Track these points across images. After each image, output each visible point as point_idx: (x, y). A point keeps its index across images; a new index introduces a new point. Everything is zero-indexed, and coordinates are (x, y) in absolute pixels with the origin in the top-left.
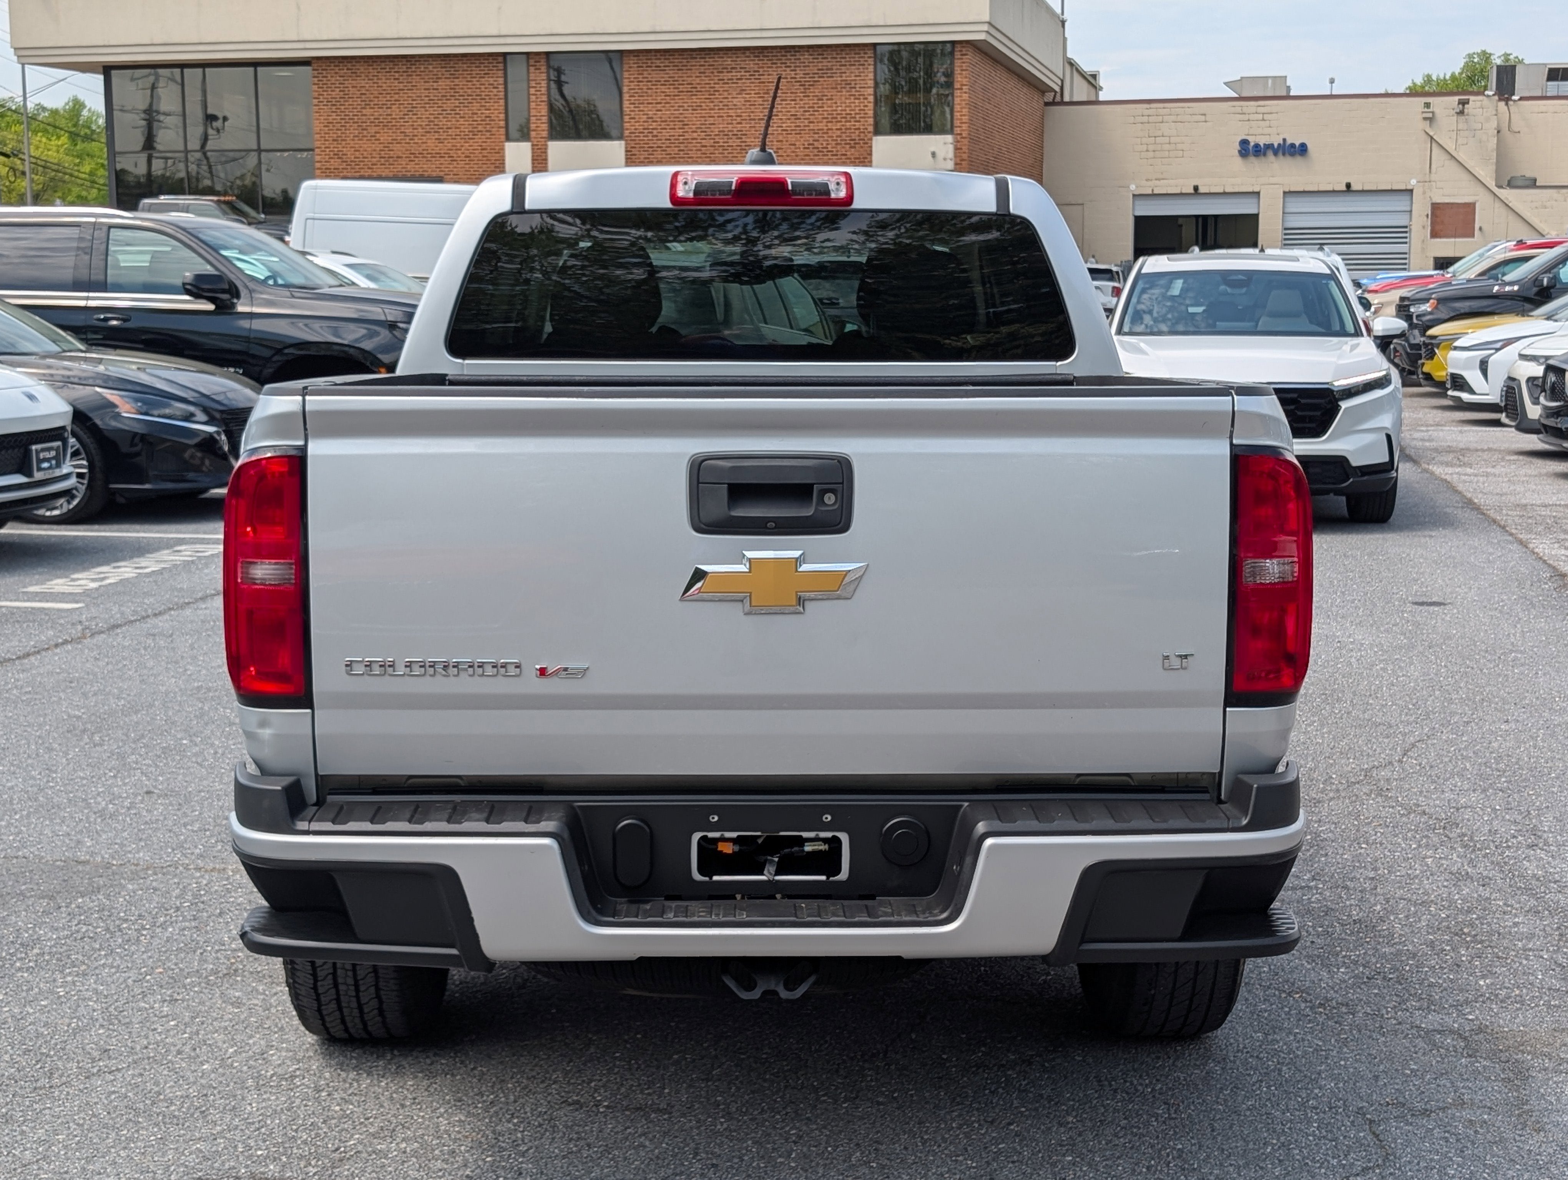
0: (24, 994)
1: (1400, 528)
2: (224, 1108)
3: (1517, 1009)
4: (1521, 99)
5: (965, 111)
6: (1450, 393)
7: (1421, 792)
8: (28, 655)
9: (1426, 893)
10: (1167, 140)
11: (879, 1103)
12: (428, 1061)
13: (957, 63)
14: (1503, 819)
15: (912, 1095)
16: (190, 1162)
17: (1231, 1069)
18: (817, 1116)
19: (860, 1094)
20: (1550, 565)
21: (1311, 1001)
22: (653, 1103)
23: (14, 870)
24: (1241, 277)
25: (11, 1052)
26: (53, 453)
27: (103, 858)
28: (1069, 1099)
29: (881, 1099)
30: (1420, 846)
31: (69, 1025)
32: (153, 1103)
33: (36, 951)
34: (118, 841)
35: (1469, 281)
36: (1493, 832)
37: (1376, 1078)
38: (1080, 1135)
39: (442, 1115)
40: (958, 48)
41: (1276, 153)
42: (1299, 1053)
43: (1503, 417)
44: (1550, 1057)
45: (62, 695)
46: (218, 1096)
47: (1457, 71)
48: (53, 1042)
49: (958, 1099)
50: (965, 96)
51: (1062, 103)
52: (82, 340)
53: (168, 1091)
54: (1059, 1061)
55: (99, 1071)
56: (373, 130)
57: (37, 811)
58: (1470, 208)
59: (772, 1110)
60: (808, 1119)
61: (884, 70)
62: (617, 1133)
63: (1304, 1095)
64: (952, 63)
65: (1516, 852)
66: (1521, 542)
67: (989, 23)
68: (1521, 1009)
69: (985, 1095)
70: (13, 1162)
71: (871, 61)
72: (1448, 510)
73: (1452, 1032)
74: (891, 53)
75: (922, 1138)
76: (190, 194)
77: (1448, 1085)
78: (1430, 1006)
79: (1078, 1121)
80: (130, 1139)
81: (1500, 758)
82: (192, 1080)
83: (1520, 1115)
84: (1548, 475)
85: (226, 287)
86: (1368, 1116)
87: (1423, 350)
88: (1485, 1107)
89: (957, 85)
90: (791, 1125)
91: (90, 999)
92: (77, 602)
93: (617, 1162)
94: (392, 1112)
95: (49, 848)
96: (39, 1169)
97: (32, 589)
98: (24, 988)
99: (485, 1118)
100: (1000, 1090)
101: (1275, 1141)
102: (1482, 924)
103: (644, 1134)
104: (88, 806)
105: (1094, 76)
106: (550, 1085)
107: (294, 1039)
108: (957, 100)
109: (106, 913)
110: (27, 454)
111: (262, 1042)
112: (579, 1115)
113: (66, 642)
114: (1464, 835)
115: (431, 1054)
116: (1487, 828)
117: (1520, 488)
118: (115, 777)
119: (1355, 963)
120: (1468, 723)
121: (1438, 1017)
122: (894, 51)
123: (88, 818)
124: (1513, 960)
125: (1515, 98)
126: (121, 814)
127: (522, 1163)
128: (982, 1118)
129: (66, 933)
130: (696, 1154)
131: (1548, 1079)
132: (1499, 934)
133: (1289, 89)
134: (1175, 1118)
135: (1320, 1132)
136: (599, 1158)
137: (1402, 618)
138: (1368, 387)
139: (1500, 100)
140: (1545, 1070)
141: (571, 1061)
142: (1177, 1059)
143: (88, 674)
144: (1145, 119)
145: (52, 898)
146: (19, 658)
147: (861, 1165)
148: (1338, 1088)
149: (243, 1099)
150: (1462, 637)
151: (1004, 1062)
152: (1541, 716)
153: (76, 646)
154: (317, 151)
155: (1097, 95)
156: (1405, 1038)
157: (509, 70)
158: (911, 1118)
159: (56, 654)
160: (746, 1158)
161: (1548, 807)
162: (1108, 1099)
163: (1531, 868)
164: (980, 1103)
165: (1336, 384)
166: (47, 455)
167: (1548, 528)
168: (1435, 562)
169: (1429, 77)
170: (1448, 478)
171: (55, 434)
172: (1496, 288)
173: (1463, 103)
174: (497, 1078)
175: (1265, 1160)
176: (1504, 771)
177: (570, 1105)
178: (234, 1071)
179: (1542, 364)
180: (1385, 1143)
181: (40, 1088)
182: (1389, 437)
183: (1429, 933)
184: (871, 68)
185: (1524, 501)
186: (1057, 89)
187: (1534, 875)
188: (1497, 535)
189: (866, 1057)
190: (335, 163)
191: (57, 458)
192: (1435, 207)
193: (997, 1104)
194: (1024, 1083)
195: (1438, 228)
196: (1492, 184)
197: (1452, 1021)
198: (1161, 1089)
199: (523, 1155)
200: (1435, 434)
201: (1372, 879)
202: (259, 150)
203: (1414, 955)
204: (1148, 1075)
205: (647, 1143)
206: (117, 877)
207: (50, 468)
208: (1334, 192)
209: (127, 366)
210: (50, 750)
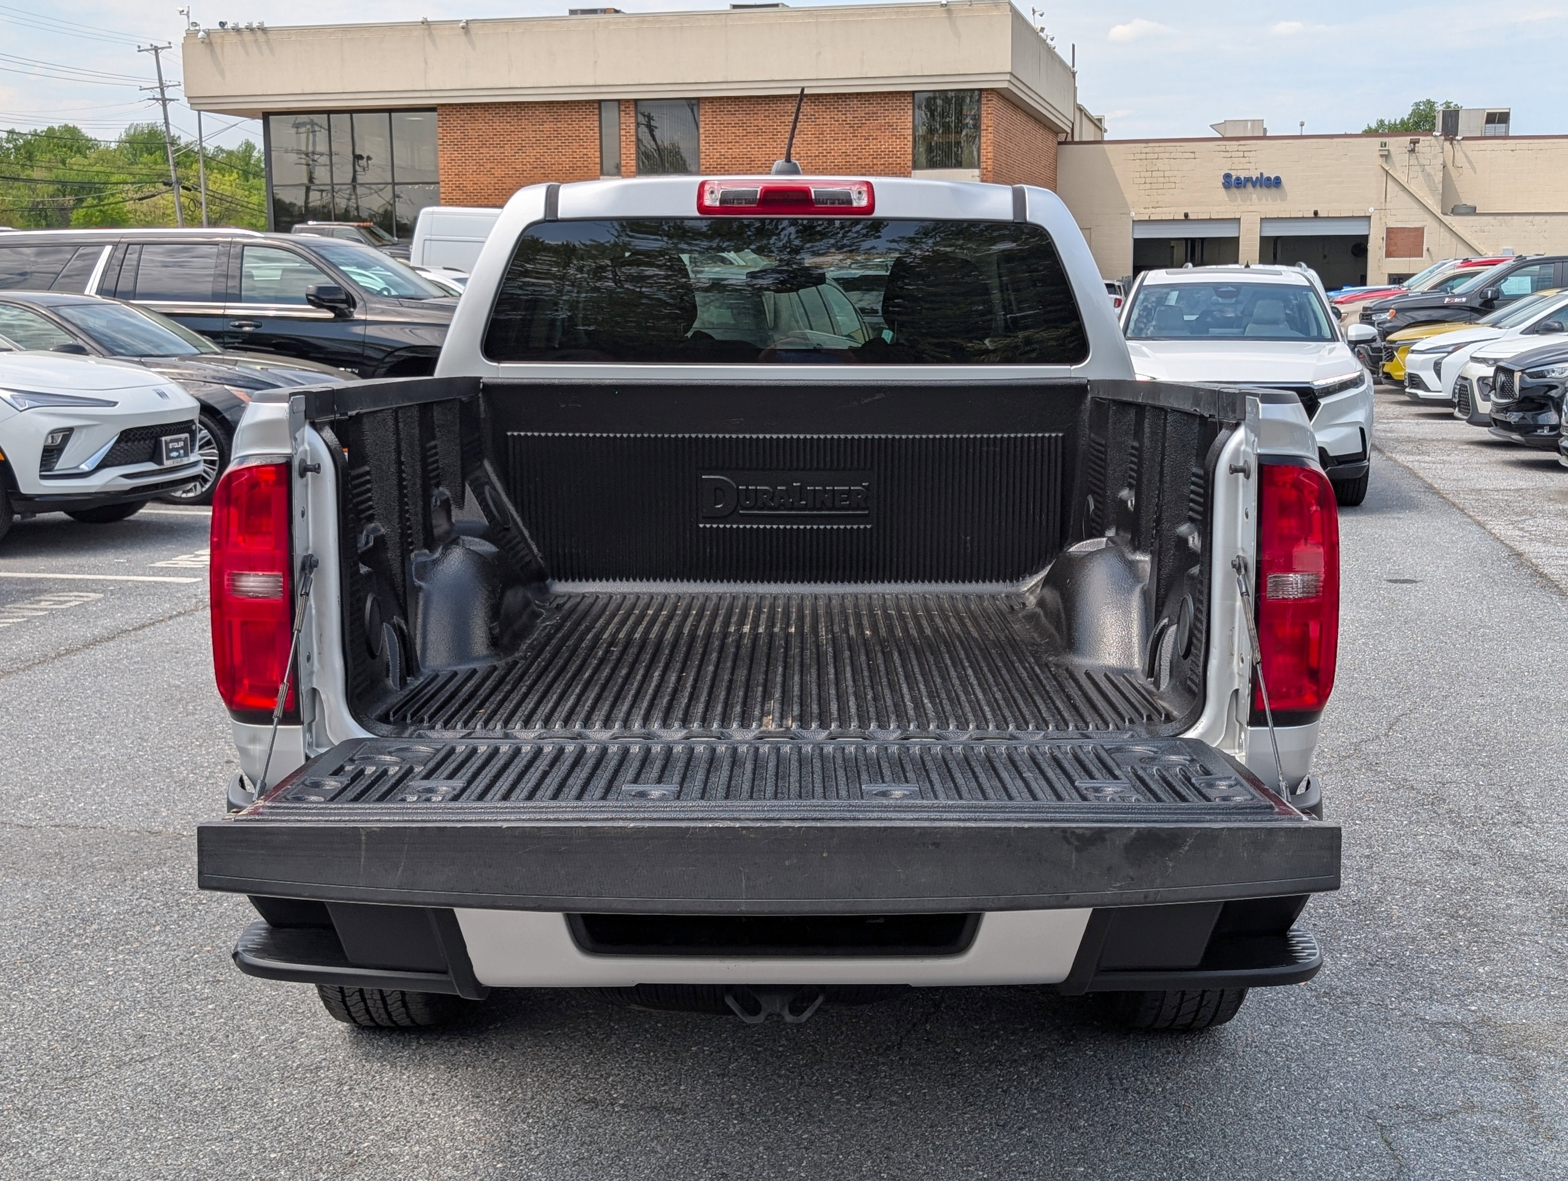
0: (74, 973)
1: (1372, 511)
2: (246, 1104)
3: (1519, 1000)
4: (1463, 139)
5: (990, 149)
6: (1407, 390)
7: (1408, 766)
8: (144, 626)
9: (1420, 872)
10: (1161, 174)
11: (892, 1103)
12: (452, 1051)
13: (984, 108)
14: (1487, 795)
15: (925, 1094)
16: (202, 1166)
17: (1240, 1065)
18: (830, 1118)
19: (874, 1093)
20: (1507, 545)
21: (1316, 990)
22: (669, 1102)
23: (90, 841)
24: (1230, 289)
25: (50, 1037)
26: (181, 444)
27: (175, 829)
28: (1080, 1100)
29: (894, 1099)
30: (1410, 822)
31: (112, 1007)
32: (178, 1096)
33: (95, 926)
34: (192, 811)
35: (1423, 293)
36: (1478, 808)
37: (1384, 1076)
38: (1091, 1142)
39: (458, 1114)
40: (984, 95)
41: (1254, 186)
42: (1307, 1048)
43: (1456, 412)
44: (1553, 1052)
45: (167, 665)
46: (242, 1089)
47: (1406, 118)
48: (93, 1026)
49: (971, 1099)
50: (990, 136)
51: (1073, 142)
52: (217, 343)
53: (194, 1083)
54: (1070, 1056)
55: (131, 1059)
57: (123, 780)
58: (1419, 232)
59: (785, 1110)
60: (821, 1121)
61: (922, 115)
62: (629, 1136)
63: (1314, 1096)
64: (979, 109)
65: (1502, 829)
66: (1479, 524)
67: (1011, 73)
68: (1521, 999)
69: (997, 1094)
70: (28, 1164)
71: (910, 106)
72: (1413, 494)
73: (1456, 1024)
74: (928, 100)
75: (934, 1144)
76: (336, 220)
77: (1457, 1085)
78: (1433, 995)
79: (1090, 1125)
80: (149, 1139)
81: (1478, 733)
82: (219, 1070)
83: (1531, 1121)
84: (1497, 463)
85: (343, 297)
86: (1379, 1121)
87: (1383, 354)
88: (1495, 1111)
89: (983, 127)
90: (804, 1128)
91: (136, 980)
92: (196, 577)
93: (627, 1171)
94: (410, 1110)
95: (127, 818)
96: (51, 1173)
97: (158, 564)
98: (76, 967)
99: (500, 1117)
100: (1013, 1089)
101: (1287, 1150)
102: (1476, 906)
103: (657, 1137)
104: (171, 775)
105: (1100, 120)
106: (568, 1080)
107: (324, 1025)
108: (983, 140)
109: (168, 886)
110: (158, 444)
111: (294, 1029)
112: (594, 1115)
113: (179, 614)
114: (1452, 811)
115: (455, 1044)
116: (1473, 803)
117: (1473, 475)
118: (200, 746)
119: (1357, 947)
120: (1446, 697)
121: (1441, 1008)
122: (930, 98)
123: (168, 787)
124: (1509, 946)
125: (1459, 138)
126: (200, 784)
127: (532, 1170)
128: (994, 1120)
129: (126, 907)
130: (707, 1161)
131: (1556, 1079)
132: (1494, 917)
133: (1265, 130)
134: (1188, 1123)
135: (1332, 1140)
136: (610, 1165)
137: (1379, 595)
138: (1343, 386)
139: (1446, 140)
140: (1551, 1069)
141: (591, 1052)
142: (1188, 1053)
143: (194, 644)
144: (1143, 156)
145: (120, 870)
146: (135, 629)
147: (872, 1176)
148: (1347, 1088)
149: (266, 1094)
150: (1434, 613)
151: (1016, 1057)
152: (1513, 691)
153: (188, 618)
154: (442, 184)
155: (1102, 136)
156: (1410, 1031)
157: (603, 115)
158: (922, 1121)
159: (168, 626)
160: (756, 1166)
161: (1528, 783)
162: (1119, 1100)
163: (1518, 846)
164: (992, 1103)
165: (1316, 383)
166: (176, 445)
167: (1502, 511)
168: (1405, 542)
169: (1382, 121)
170: (1410, 465)
171: (185, 427)
172: (1447, 300)
173: (1414, 142)
174: (517, 1071)
175: (1277, 1172)
176: (1484, 746)
177: (586, 1103)
178: (262, 1061)
179: (1491, 366)
180: (1397, 1152)
181: (71, 1079)
182: (1362, 431)
183: (1426, 915)
184: (910, 112)
185: (1478, 487)
186: (1069, 131)
187: (1522, 854)
188: (1457, 518)
189: (881, 1050)
190: (457, 194)
191: (184, 448)
192: (1389, 231)
193: (1009, 1105)
194: (1035, 1081)
195: (1392, 248)
196: (1437, 211)
197: (1454, 1012)
198: (1172, 1088)
199: (534, 1160)
200: (1395, 426)
201: (1368, 857)
202: (394, 184)
203: (1414, 940)
204: (1158, 1072)
205: (659, 1148)
206: (184, 849)
207: (178, 457)
208: (1303, 219)
209: (252, 366)
210: (147, 718)
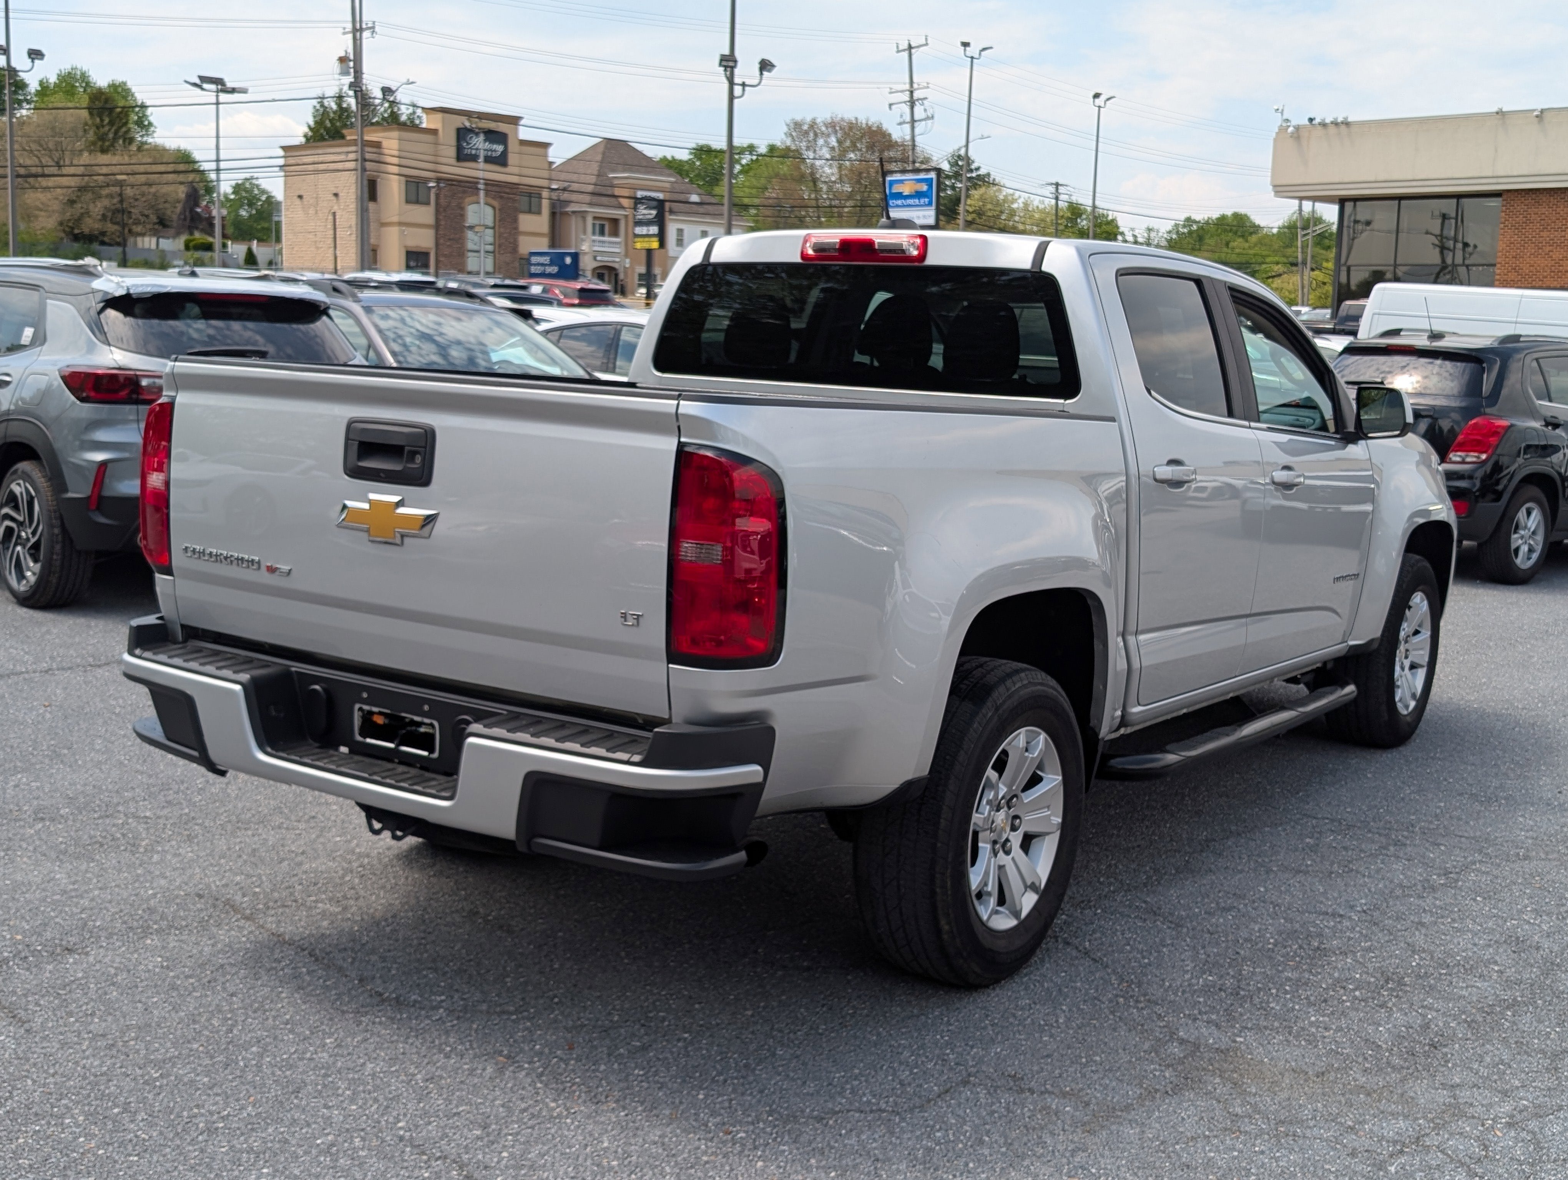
56: (1548, 249)
154: (1498, 266)
190: (1512, 276)
202: (1454, 265)
